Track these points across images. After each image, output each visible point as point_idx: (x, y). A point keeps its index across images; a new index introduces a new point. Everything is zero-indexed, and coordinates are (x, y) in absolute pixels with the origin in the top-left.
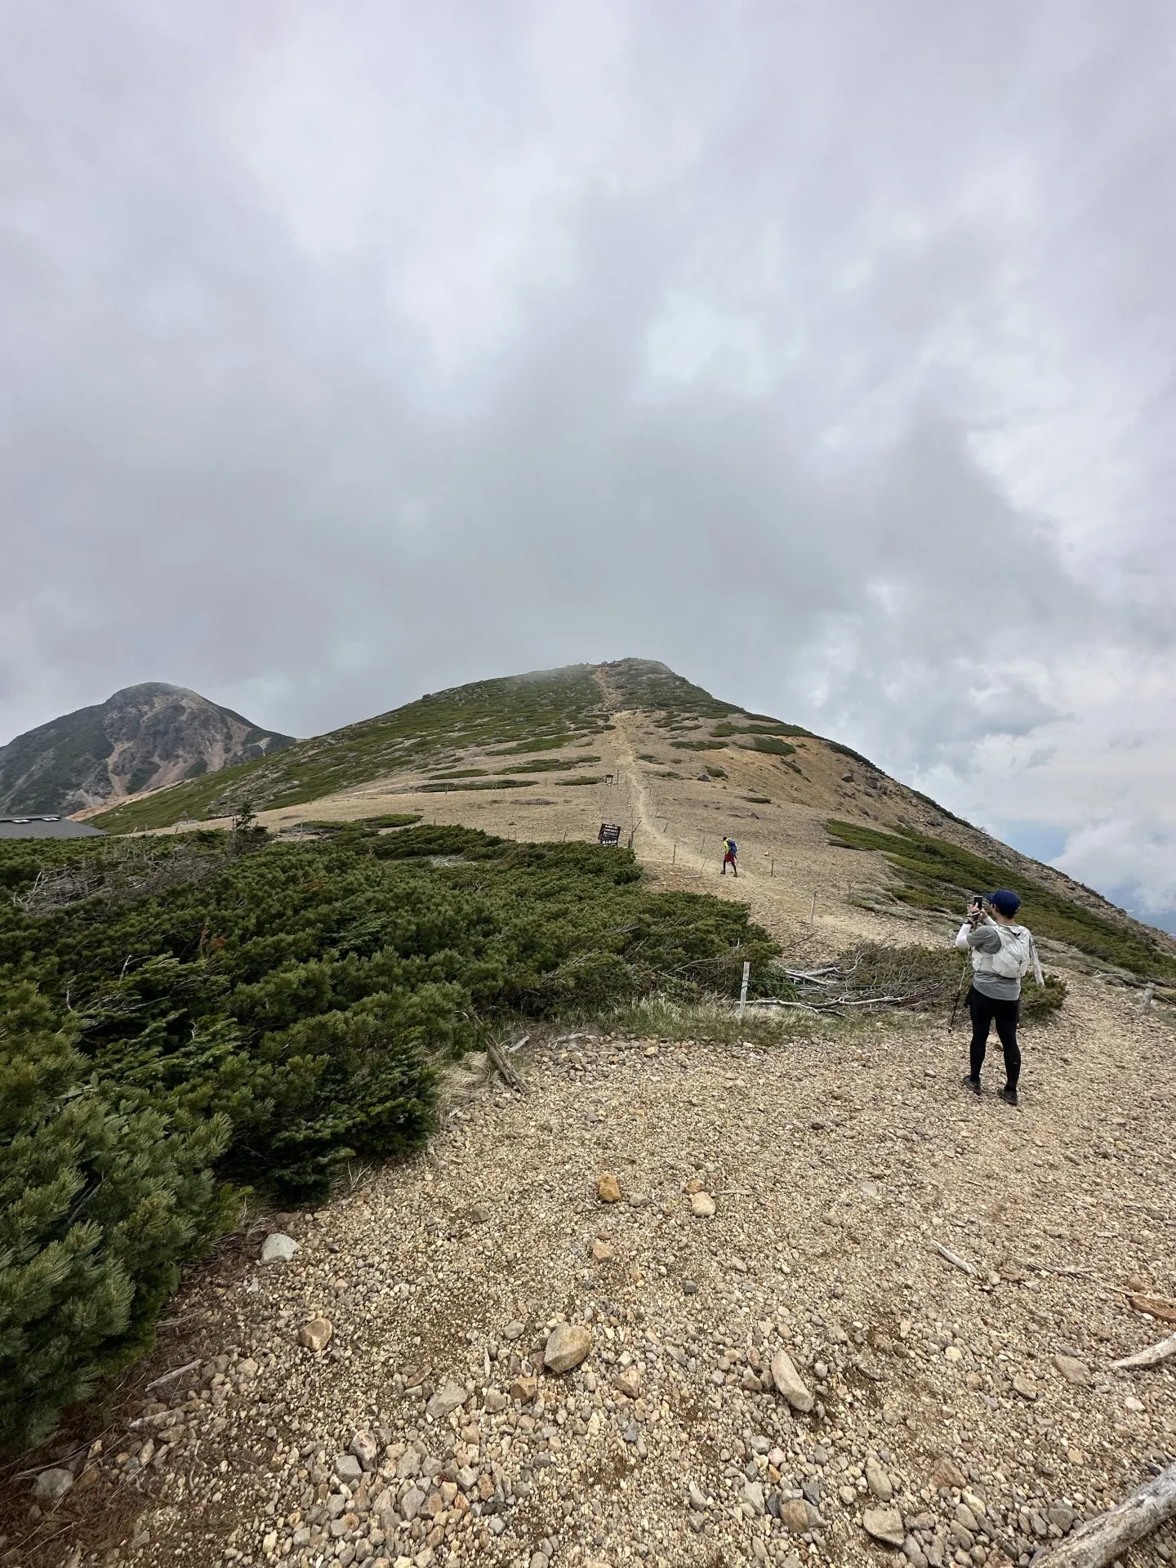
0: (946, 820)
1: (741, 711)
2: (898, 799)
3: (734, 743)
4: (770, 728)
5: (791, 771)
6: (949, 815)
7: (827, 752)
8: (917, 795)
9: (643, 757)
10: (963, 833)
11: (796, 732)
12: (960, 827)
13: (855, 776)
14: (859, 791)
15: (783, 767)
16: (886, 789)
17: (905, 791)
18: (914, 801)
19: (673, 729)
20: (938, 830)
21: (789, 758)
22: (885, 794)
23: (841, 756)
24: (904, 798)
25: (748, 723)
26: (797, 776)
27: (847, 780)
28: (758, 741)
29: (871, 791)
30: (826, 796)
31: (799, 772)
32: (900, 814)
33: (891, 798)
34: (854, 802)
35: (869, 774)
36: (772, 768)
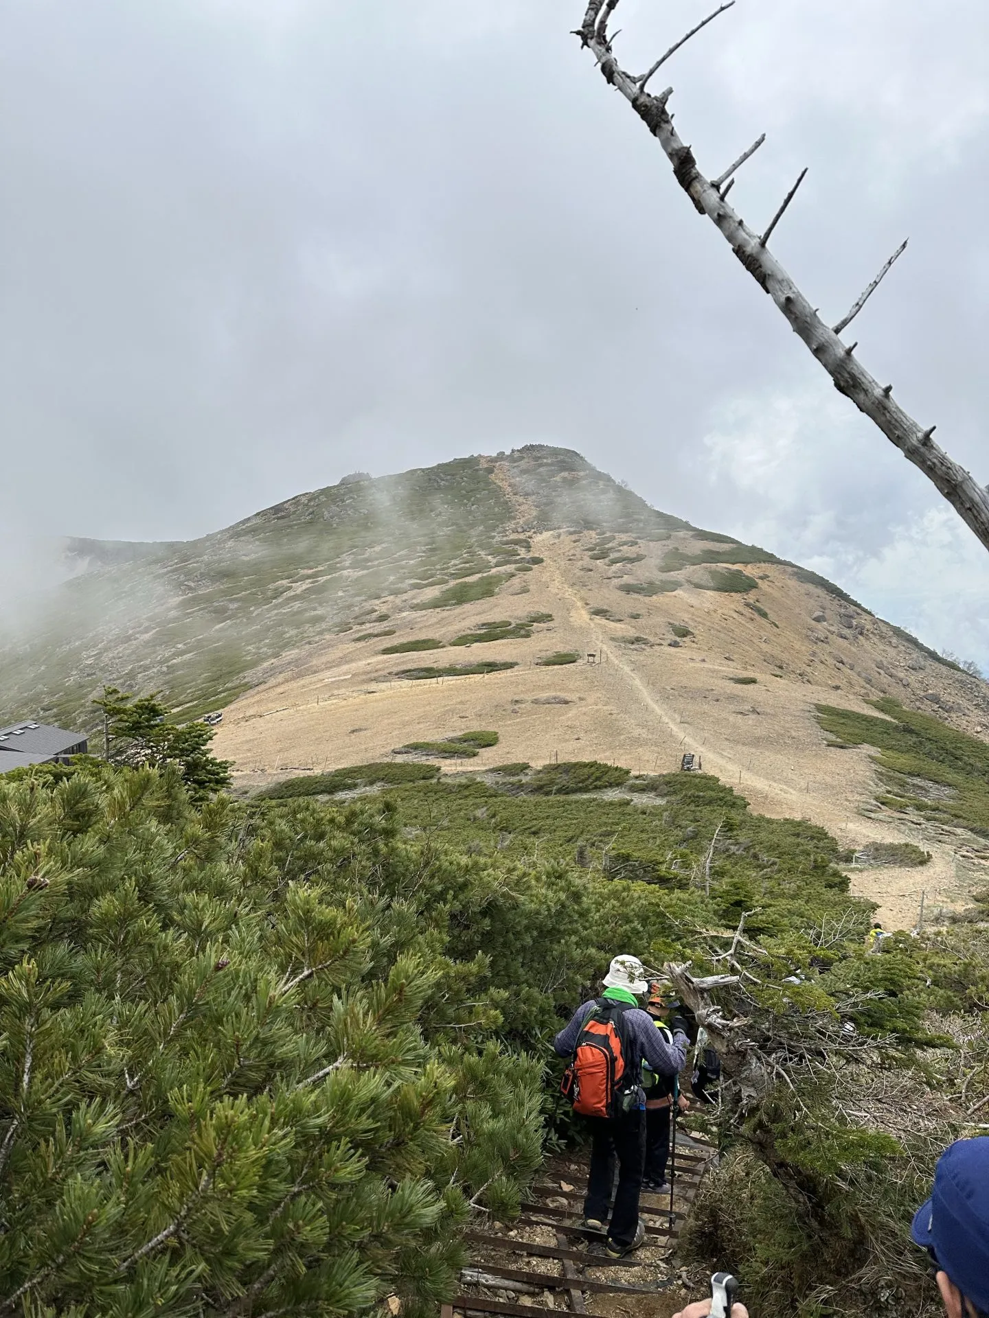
0: (930, 662)
1: (687, 526)
2: (875, 639)
3: (689, 581)
4: (724, 553)
5: (756, 616)
6: (933, 655)
7: (793, 583)
8: (898, 632)
9: (599, 612)
10: (947, 677)
11: (757, 555)
12: (944, 669)
13: (828, 614)
14: (833, 633)
15: (747, 611)
16: (863, 628)
17: (884, 629)
18: (894, 640)
19: (614, 562)
20: (921, 675)
21: (751, 597)
22: (861, 634)
23: (811, 588)
24: (882, 637)
25: (699, 546)
26: (763, 621)
27: (818, 620)
28: (713, 574)
29: (846, 632)
30: (797, 645)
31: (764, 615)
32: (879, 658)
33: (868, 639)
34: (829, 649)
35: (843, 611)
36: (735, 615)
